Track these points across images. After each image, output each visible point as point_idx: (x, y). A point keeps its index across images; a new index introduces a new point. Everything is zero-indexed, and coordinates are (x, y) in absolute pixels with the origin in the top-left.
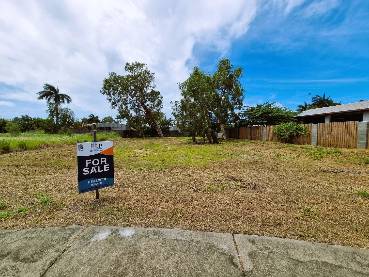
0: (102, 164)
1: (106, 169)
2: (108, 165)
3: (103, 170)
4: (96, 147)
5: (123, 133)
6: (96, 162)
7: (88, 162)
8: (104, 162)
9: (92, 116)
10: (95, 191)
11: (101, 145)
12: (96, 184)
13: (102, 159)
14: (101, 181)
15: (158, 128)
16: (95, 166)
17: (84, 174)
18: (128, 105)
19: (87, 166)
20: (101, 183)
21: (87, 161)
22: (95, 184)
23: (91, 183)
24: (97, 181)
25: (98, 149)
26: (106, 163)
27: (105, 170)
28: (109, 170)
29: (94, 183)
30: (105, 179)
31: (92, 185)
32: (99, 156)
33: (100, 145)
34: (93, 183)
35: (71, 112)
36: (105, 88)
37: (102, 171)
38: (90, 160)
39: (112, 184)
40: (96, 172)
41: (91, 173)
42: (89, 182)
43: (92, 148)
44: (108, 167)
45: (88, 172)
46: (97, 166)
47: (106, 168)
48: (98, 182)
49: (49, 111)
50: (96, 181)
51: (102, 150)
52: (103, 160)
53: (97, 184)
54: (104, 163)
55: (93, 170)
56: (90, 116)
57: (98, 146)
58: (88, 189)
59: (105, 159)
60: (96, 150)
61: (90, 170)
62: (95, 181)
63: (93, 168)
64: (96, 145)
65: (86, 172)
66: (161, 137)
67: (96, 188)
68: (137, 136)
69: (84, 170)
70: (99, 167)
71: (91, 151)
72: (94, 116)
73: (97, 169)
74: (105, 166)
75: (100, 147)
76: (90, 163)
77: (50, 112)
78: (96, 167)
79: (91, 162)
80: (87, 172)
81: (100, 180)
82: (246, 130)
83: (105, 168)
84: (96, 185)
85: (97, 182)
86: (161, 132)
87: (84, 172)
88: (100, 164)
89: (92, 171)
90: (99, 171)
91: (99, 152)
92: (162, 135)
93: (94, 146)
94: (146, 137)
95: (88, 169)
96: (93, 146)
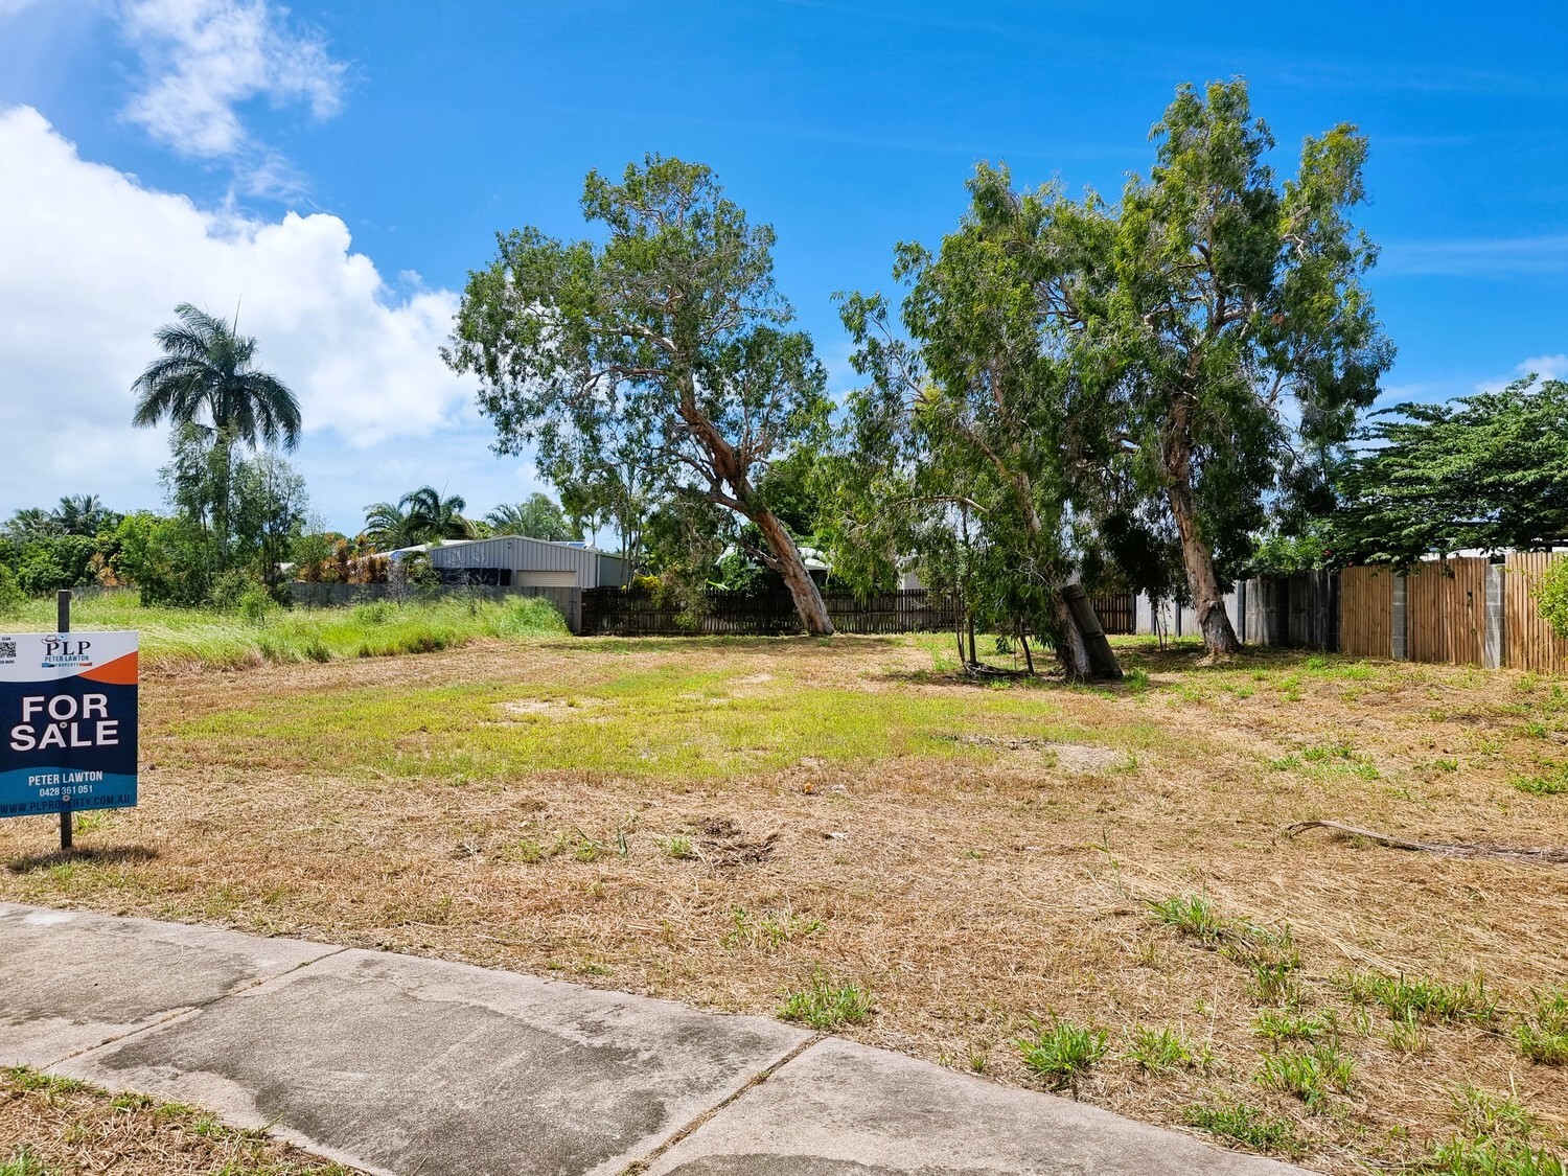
0: (86, 715)
1: (106, 737)
2: (115, 723)
3: (93, 738)
4: (66, 653)
5: (579, 605)
6: (63, 708)
7: (33, 704)
8: (98, 711)
9: (424, 496)
10: (57, 818)
11: (85, 645)
12: (61, 791)
13: (87, 698)
14: (83, 783)
15: (795, 576)
16: (58, 722)
17: (15, 746)
18: (604, 431)
19: (27, 718)
20: (83, 789)
21: (27, 701)
22: (57, 791)
23: (42, 787)
24: (67, 779)
25: (75, 659)
26: (104, 714)
27: (100, 741)
28: (116, 742)
29: (54, 786)
30: (99, 775)
31: (44, 793)
32: (76, 686)
33: (81, 643)
34: (50, 786)
35: (288, 480)
36: (467, 332)
37: (89, 743)
38: (42, 699)
39: (129, 799)
40: (62, 744)
41: (42, 746)
42: (31, 780)
43: (49, 653)
44: (114, 732)
45: (32, 742)
46: (69, 721)
47: (103, 735)
48: (71, 784)
49: (177, 474)
50: (61, 779)
51: (90, 664)
52: (95, 701)
53: (67, 790)
54: (95, 714)
55: (52, 736)
56: (415, 499)
57: (73, 648)
58: (28, 808)
59: (104, 699)
60: (64, 662)
61: (38, 736)
62: (56, 778)
63: (52, 727)
64: (66, 644)
65: (23, 743)
66: (815, 633)
67: (65, 808)
68: (668, 628)
69: (15, 733)
70: (74, 726)
71: (44, 665)
72: (440, 494)
73: (66, 734)
74: (100, 725)
75: (81, 653)
76: (40, 709)
77: (180, 478)
78: (64, 725)
79: (45, 705)
80: (25, 743)
81: (79, 777)
82: (1377, 589)
83: (100, 733)
84: (61, 795)
85: (66, 785)
86: (814, 600)
87: (15, 740)
88: (78, 717)
89: (46, 741)
90: (75, 743)
91: (76, 670)
92: (826, 619)
93: (57, 646)
94: (718, 633)
95: (30, 729)
96: (53, 646)
